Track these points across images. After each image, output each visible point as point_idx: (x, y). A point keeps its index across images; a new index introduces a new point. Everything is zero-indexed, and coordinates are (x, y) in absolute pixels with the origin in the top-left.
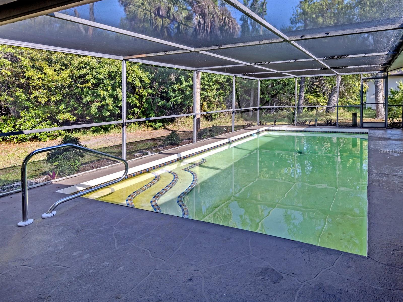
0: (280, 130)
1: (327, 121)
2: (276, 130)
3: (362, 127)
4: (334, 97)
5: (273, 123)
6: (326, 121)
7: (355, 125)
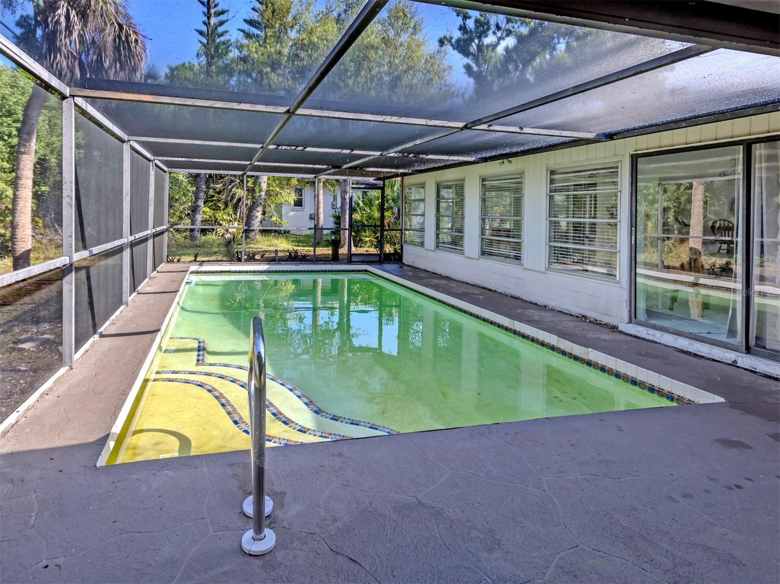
0: (221, 272)
1: (290, 254)
2: (213, 272)
3: (350, 262)
4: (258, 211)
5: (193, 258)
6: (288, 254)
7: (335, 258)
